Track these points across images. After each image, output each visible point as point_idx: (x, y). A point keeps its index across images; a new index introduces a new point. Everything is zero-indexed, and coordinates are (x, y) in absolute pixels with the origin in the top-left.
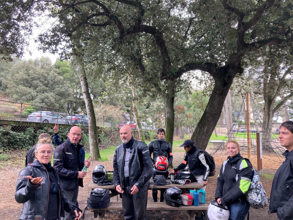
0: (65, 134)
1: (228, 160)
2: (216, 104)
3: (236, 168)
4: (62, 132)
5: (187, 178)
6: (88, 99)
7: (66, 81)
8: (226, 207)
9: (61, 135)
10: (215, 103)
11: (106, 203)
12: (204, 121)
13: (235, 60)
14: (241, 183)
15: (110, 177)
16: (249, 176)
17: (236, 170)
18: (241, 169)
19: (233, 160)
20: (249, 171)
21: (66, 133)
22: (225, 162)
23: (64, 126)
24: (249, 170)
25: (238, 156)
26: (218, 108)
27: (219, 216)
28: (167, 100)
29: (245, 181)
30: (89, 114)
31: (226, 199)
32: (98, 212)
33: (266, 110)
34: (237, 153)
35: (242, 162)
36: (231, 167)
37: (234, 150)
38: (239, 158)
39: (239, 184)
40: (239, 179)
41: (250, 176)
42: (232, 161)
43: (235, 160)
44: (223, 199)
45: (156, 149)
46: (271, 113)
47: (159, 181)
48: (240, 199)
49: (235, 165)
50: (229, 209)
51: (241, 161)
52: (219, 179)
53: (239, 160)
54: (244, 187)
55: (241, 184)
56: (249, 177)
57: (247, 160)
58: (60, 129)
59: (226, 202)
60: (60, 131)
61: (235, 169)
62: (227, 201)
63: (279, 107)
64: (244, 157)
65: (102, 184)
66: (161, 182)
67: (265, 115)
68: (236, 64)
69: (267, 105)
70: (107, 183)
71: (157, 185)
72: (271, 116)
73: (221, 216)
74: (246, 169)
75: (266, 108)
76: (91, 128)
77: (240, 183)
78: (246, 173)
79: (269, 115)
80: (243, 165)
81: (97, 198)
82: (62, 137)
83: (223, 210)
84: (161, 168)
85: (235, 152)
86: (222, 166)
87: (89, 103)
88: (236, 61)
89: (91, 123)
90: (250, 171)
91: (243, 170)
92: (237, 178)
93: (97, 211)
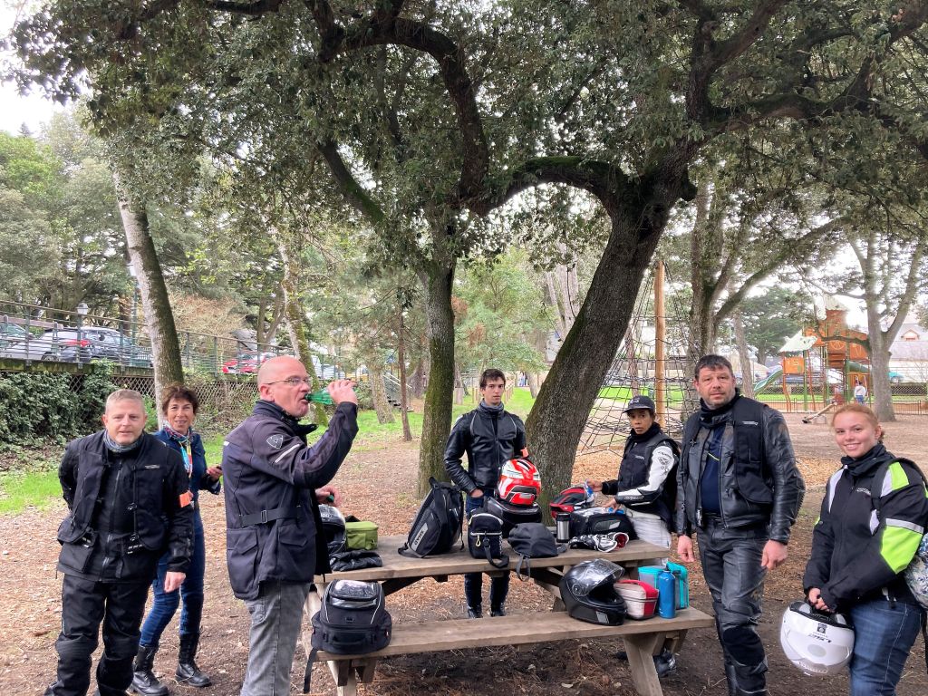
0: (57, 396)
1: (846, 467)
2: (615, 295)
3: (868, 493)
4: (45, 390)
5: (612, 527)
6: (150, 273)
7: (33, 210)
8: (840, 618)
9: (42, 401)
10: (615, 291)
11: (386, 631)
12: (578, 347)
13: (677, 158)
14: (889, 536)
15: (356, 539)
16: (915, 514)
17: (870, 499)
18: (885, 492)
19: (858, 466)
20: (913, 499)
21: (61, 391)
22: (836, 477)
23: (50, 369)
24: (916, 496)
25: (876, 452)
26: (621, 306)
27: (817, 647)
28: (431, 282)
29: (900, 532)
30: (154, 325)
31: (837, 590)
32: (355, 664)
33: (697, 317)
34: (874, 442)
35: (888, 471)
36: (855, 488)
37: (860, 435)
38: (882, 460)
39: (878, 544)
40: (882, 527)
41: (915, 517)
42: (858, 471)
43: (865, 467)
44: (829, 590)
45: (482, 438)
46: (710, 326)
47: (535, 545)
48: (885, 593)
49: (868, 482)
50: (850, 624)
51: (887, 469)
52: (818, 530)
53: (880, 464)
54: (896, 552)
55: (887, 543)
56: (912, 519)
57: (907, 464)
58: (39, 377)
59: (836, 598)
60: (38, 387)
61: (868, 496)
62: (839, 596)
63: (730, 310)
64: (897, 457)
65: (348, 566)
66: (541, 545)
67: (693, 332)
68: (678, 172)
69: (699, 302)
70: (364, 561)
71: (532, 557)
72: (710, 333)
73: (824, 647)
74: (904, 494)
75: (696, 310)
76: (166, 373)
77: (881, 538)
78: (904, 504)
79: (704, 331)
80: (895, 479)
81: (353, 616)
82: (45, 405)
83: (829, 627)
84: (522, 499)
85: (866, 440)
86: (828, 488)
87: (154, 285)
88: (677, 161)
89: (161, 356)
90: (919, 499)
91: (894, 495)
92: (873, 523)
93: (351, 660)
